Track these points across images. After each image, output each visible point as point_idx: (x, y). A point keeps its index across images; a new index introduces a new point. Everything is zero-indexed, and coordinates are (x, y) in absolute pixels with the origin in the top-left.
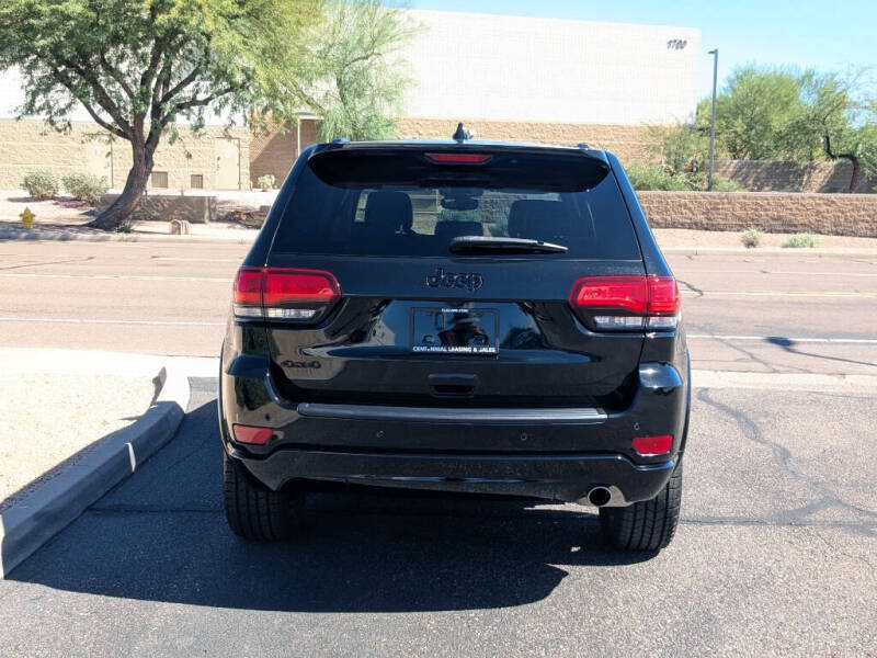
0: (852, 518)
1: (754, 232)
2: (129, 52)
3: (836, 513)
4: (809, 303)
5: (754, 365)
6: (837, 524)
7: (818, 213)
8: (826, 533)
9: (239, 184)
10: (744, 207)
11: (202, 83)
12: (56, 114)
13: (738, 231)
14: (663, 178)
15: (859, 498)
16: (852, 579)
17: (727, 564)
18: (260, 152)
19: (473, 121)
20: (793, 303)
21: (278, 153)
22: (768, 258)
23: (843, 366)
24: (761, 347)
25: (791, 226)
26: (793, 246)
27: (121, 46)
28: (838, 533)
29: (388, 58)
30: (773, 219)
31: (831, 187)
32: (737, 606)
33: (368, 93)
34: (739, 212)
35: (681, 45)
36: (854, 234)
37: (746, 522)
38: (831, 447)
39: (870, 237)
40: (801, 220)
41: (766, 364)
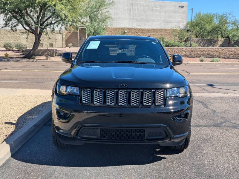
0: (232, 125)
1: (203, 58)
2: (33, 10)
3: (228, 124)
4: (218, 76)
5: (205, 91)
6: (228, 126)
7: (219, 52)
8: (226, 128)
9: (63, 46)
10: (200, 51)
11: (53, 18)
12: (13, 27)
13: (198, 57)
14: (178, 43)
15: (233, 121)
16: (233, 138)
17: (202, 135)
18: (68, 37)
19: (126, 28)
20: (213, 76)
21: (73, 37)
22: (207, 65)
23: (228, 91)
24: (206, 87)
25: (212, 56)
26: (213, 61)
27: (31, 8)
28: (228, 128)
29: (104, 11)
30: (207, 54)
31: (223, 45)
32: (206, 143)
33: (98, 21)
34: (198, 53)
35: (182, 7)
36: (229, 58)
37: (206, 126)
38: (226, 110)
39: (234, 59)
40: (215, 54)
41: (208, 91)
